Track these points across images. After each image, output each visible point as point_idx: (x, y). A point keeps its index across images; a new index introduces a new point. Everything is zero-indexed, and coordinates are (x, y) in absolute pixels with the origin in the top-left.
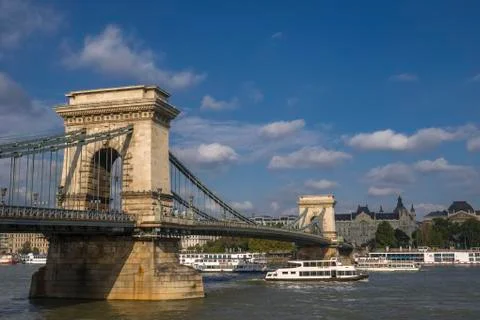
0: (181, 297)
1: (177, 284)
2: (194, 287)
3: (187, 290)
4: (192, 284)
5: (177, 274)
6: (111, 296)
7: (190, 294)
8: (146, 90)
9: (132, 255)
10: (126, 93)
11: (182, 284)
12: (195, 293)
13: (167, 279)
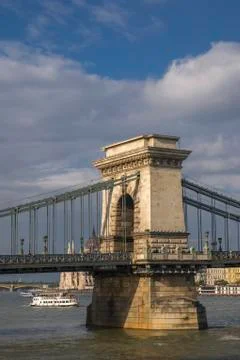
0: (171, 328)
1: (167, 316)
2: (187, 318)
3: (178, 322)
4: (184, 315)
5: (169, 306)
6: (126, 325)
7: (182, 325)
8: (148, 139)
9: (138, 289)
10: (135, 143)
11: (173, 316)
12: (188, 325)
13: (158, 311)
